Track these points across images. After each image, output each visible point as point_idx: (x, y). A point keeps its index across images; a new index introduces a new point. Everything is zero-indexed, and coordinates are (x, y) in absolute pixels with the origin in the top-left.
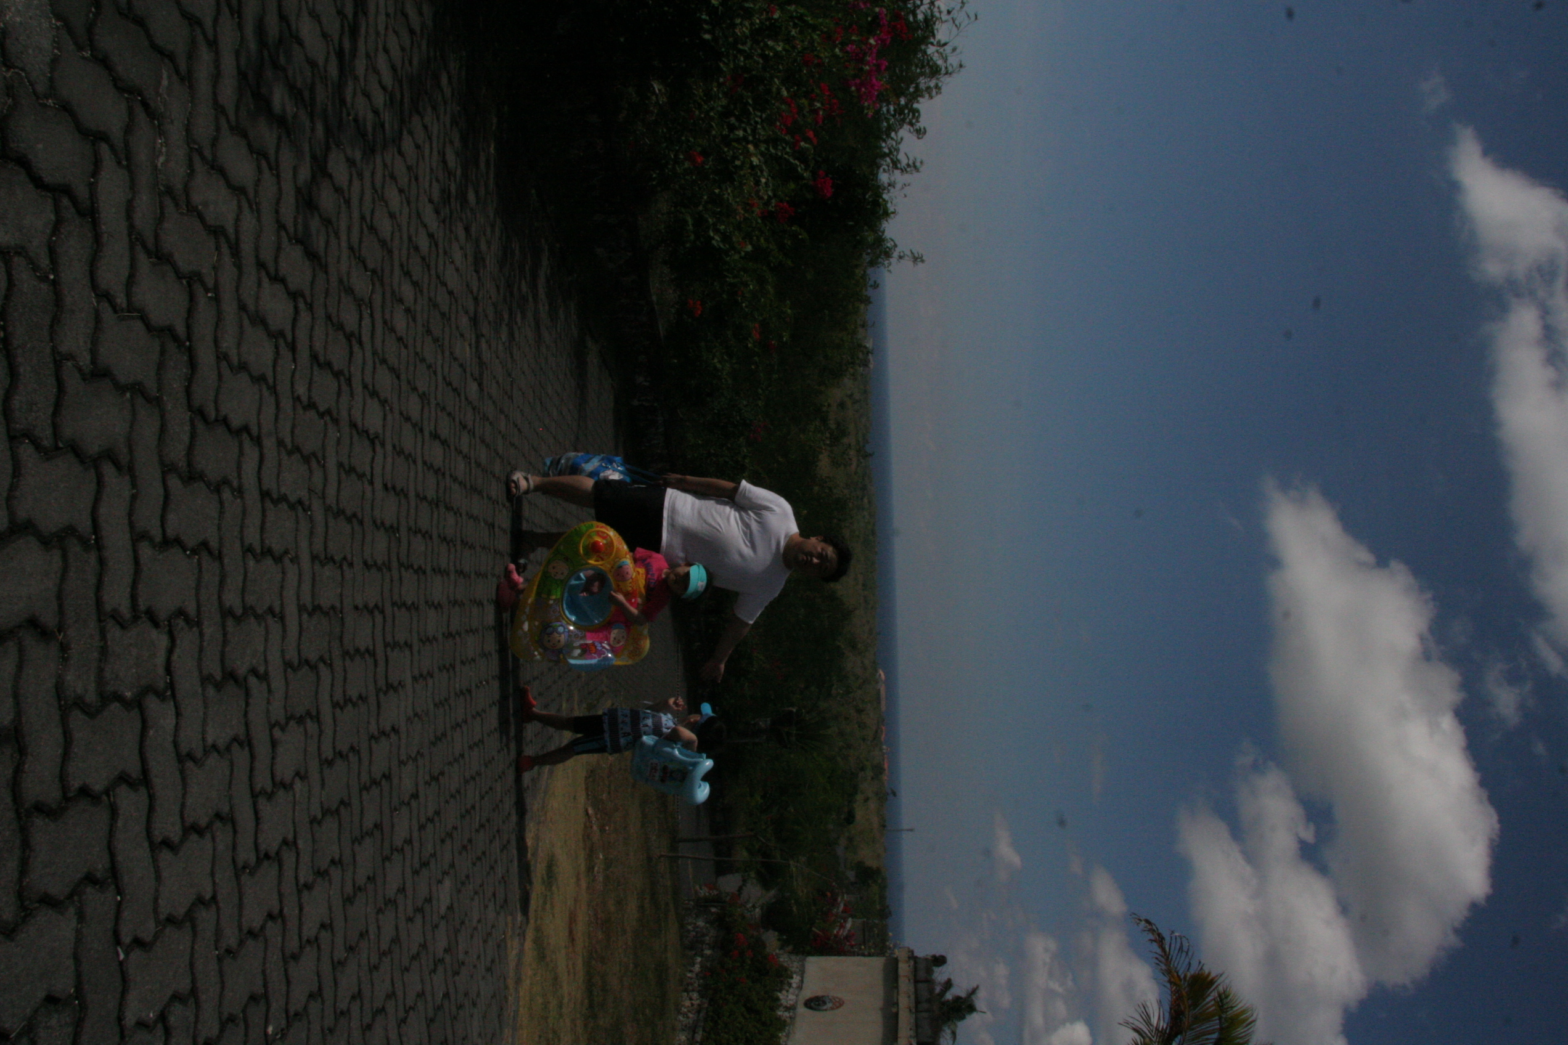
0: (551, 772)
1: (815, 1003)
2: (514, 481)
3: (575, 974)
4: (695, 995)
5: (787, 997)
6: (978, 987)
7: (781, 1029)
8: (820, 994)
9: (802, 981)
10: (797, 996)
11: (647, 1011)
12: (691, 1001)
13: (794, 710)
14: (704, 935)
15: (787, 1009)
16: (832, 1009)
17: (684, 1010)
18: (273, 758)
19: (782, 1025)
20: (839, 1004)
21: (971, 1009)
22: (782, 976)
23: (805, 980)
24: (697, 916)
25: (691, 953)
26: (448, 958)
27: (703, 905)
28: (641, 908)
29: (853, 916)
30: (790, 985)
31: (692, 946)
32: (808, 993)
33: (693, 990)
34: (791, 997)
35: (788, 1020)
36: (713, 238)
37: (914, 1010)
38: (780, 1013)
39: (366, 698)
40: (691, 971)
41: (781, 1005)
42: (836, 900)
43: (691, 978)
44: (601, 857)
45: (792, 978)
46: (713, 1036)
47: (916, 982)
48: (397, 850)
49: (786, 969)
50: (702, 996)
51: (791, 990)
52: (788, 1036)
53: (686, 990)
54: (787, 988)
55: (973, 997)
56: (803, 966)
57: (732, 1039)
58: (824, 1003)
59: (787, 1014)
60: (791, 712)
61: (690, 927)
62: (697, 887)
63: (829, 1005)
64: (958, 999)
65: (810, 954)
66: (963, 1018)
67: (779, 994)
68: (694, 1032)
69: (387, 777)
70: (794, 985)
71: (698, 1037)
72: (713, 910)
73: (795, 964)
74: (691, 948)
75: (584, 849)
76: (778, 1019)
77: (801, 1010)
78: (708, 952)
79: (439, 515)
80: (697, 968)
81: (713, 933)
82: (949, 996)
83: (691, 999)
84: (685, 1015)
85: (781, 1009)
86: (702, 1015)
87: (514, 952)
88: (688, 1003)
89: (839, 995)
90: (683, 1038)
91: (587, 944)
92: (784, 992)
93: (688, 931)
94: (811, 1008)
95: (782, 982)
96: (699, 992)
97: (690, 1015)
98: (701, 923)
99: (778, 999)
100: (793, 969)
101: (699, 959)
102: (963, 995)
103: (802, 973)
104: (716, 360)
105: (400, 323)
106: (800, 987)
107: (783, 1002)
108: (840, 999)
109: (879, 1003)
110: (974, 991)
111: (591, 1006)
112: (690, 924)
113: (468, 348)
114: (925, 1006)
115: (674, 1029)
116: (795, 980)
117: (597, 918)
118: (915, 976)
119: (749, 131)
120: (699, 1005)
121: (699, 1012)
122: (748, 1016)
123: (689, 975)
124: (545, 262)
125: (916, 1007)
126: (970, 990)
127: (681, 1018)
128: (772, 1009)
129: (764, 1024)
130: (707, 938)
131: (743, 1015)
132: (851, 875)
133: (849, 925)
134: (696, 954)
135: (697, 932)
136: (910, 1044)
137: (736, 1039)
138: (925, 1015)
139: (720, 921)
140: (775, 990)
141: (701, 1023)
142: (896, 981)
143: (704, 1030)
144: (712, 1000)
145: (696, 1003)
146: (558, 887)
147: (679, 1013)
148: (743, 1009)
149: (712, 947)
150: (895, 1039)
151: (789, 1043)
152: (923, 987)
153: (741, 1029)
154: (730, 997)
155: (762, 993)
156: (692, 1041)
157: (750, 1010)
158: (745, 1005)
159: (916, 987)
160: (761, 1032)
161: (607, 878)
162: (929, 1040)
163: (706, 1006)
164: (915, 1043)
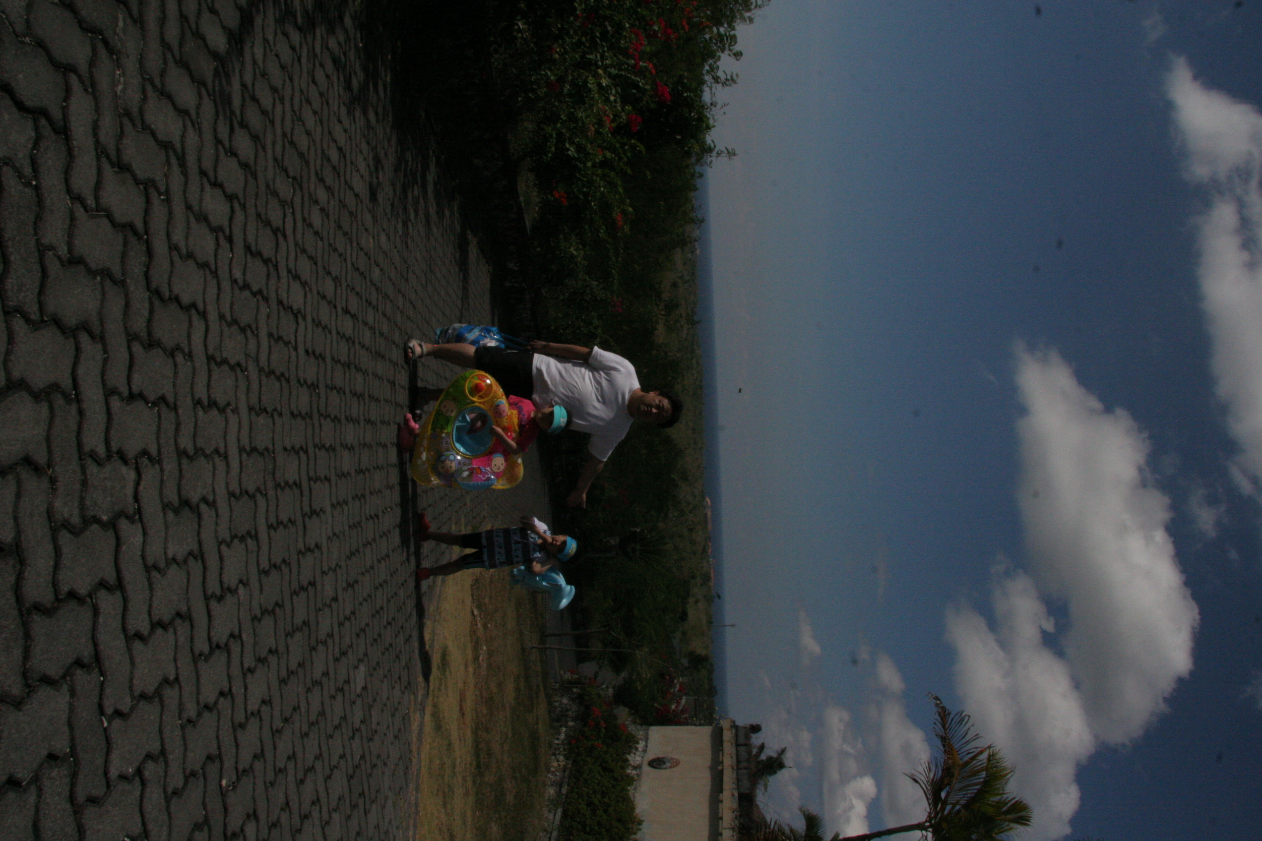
0: (443, 581)
1: (657, 763)
2: (410, 348)
3: (465, 741)
4: (561, 758)
5: (634, 759)
6: (785, 748)
7: (629, 785)
8: (660, 756)
9: (646, 746)
10: (642, 757)
11: (523, 770)
12: (558, 762)
13: (638, 530)
14: (568, 710)
15: (635, 768)
16: (671, 767)
17: (553, 769)
18: (221, 568)
19: (630, 780)
20: (676, 763)
21: (781, 766)
22: (630, 743)
23: (649, 745)
24: (562, 695)
25: (556, 724)
26: (363, 727)
27: (566, 687)
28: (517, 689)
29: (686, 694)
30: (637, 749)
31: (557, 719)
32: (651, 755)
33: (559, 754)
34: (638, 758)
35: (636, 777)
36: (569, 150)
37: (735, 768)
38: (629, 771)
39: (295, 521)
40: (558, 739)
41: (630, 765)
42: (672, 682)
43: (558, 744)
44: (485, 648)
45: (638, 743)
46: (576, 790)
47: (737, 745)
48: (321, 642)
49: (634, 737)
50: (567, 758)
51: (638, 753)
52: (635, 789)
53: (554, 754)
54: (634, 751)
55: (783, 756)
56: (647, 734)
57: (591, 792)
58: (664, 763)
59: (634, 772)
60: (636, 531)
61: (556, 704)
62: (562, 672)
63: (668, 764)
64: (770, 759)
65: (651, 724)
66: (775, 772)
67: (628, 756)
68: (561, 786)
69: (312, 584)
70: (640, 749)
71: (564, 791)
72: (575, 690)
73: (641, 733)
74: (558, 720)
75: (471, 642)
76: (628, 776)
77: (646, 768)
78: (571, 724)
79: (350, 375)
80: (563, 736)
81: (575, 708)
82: (763, 757)
83: (558, 761)
84: (553, 773)
85: (630, 767)
86: (567, 773)
87: (416, 724)
88: (555, 764)
89: (676, 757)
90: (552, 791)
91: (474, 718)
92: (632, 755)
93: (555, 707)
94: (653, 767)
95: (630, 747)
96: (564, 755)
97: (558, 773)
98: (565, 701)
99: (627, 760)
100: (639, 737)
101: (564, 729)
102: (775, 755)
103: (646, 739)
104: (572, 249)
105: (316, 219)
106: (645, 751)
107: (631, 762)
108: (677, 760)
109: (708, 762)
110: (783, 751)
111: (478, 766)
112: (556, 702)
113: (371, 240)
114: (745, 764)
115: (544, 784)
116: (641, 745)
117: (482, 697)
118: (736, 741)
119: (598, 58)
120: (565, 766)
121: (564, 771)
122: (603, 774)
123: (556, 742)
124: (433, 168)
125: (737, 765)
126: (780, 751)
127: (550, 775)
128: (623, 768)
129: (616, 780)
130: (570, 712)
131: (599, 773)
132: (685, 662)
133: (683, 701)
134: (561, 726)
135: (562, 708)
136: (733, 795)
137: (594, 792)
138: (745, 771)
139: (580, 699)
140: (625, 753)
141: (566, 780)
142: (722, 746)
143: (568, 785)
144: (575, 762)
145: (562, 764)
146: (450, 672)
147: (549, 772)
148: (600, 768)
149: (574, 719)
150: (721, 790)
151: (636, 795)
152: (742, 749)
153: (598, 784)
154: (589, 759)
155: (615, 755)
156: (559, 793)
157: (605, 769)
158: (601, 765)
159: (737, 750)
160: (614, 787)
161: (489, 665)
162: (748, 791)
163: (570, 766)
164: (736, 794)
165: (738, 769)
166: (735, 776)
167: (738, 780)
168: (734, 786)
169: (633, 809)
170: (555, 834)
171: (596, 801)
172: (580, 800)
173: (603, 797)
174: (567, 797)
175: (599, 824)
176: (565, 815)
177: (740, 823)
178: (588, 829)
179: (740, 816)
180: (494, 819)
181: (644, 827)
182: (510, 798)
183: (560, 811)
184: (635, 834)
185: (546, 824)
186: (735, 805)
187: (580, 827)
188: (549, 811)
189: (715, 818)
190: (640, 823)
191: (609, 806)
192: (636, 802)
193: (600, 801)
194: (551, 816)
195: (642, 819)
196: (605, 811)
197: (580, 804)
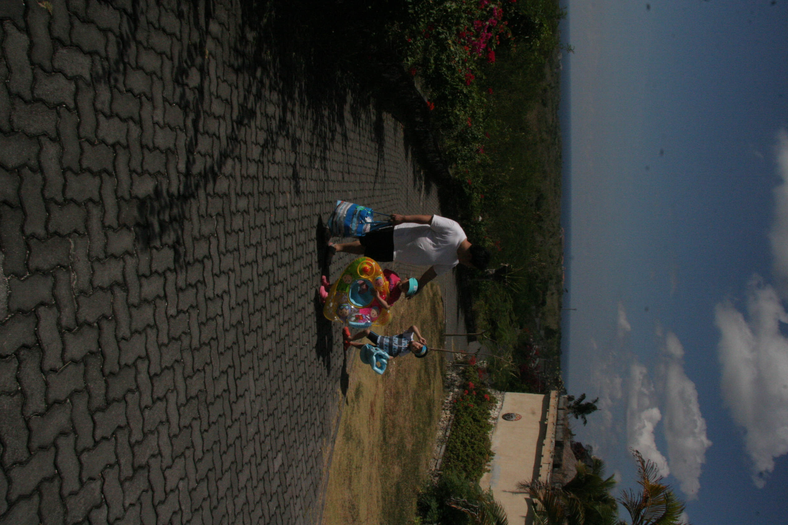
1: (508, 417)
3: (374, 431)
4: (448, 412)
5: (494, 413)
7: (489, 430)
8: (510, 412)
9: (502, 405)
10: (499, 412)
11: (421, 425)
12: (446, 415)
13: (507, 265)
14: (455, 381)
15: (494, 419)
16: (516, 420)
17: (442, 419)
19: (490, 427)
20: (520, 418)
21: (594, 408)
22: (493, 401)
23: (504, 404)
24: (453, 371)
25: (447, 390)
26: (279, 489)
27: (456, 365)
28: (419, 377)
29: (539, 357)
30: (496, 407)
31: (448, 386)
32: (504, 412)
33: (447, 410)
34: (496, 413)
35: (494, 425)
37: (555, 426)
38: (489, 421)
40: (447, 400)
41: (491, 417)
42: (532, 348)
43: (447, 403)
44: (394, 363)
45: (497, 403)
46: (455, 433)
47: (558, 409)
49: (495, 399)
50: (451, 413)
51: (496, 409)
52: (492, 433)
53: (444, 409)
54: (494, 408)
55: (596, 403)
56: (503, 397)
57: (464, 435)
58: (512, 417)
59: (493, 422)
61: (449, 377)
63: (514, 418)
64: (588, 404)
65: (507, 391)
66: (590, 412)
67: (490, 411)
68: (446, 431)
70: (498, 407)
71: (448, 434)
72: (461, 368)
73: (500, 396)
74: (449, 387)
76: (488, 424)
77: (501, 420)
78: (456, 390)
80: (450, 398)
81: (459, 379)
82: (583, 402)
83: (446, 414)
84: (443, 422)
85: (491, 419)
86: (451, 422)
88: (444, 416)
89: (520, 413)
90: (441, 433)
91: (383, 410)
92: (493, 410)
93: (448, 379)
94: (505, 419)
95: (492, 405)
96: (450, 410)
97: (445, 422)
98: (454, 375)
99: (489, 414)
100: (498, 399)
101: (452, 393)
102: (591, 402)
103: (503, 401)
106: (501, 408)
107: (492, 415)
108: (520, 415)
109: (539, 419)
111: (384, 439)
112: (448, 375)
115: (436, 429)
116: (499, 405)
118: (558, 406)
119: (448, 34)
120: (450, 417)
121: (449, 421)
122: (473, 423)
123: (446, 401)
125: (557, 422)
126: (595, 400)
127: (440, 423)
128: (486, 419)
129: (481, 427)
130: (456, 382)
131: (471, 422)
132: (542, 333)
133: (537, 362)
134: (450, 391)
135: (452, 379)
136: (552, 442)
137: (466, 435)
138: (561, 427)
139: (463, 374)
140: (488, 409)
141: (450, 427)
142: (548, 408)
143: (451, 430)
144: (456, 415)
145: (448, 416)
146: (363, 396)
147: (440, 421)
148: (471, 419)
149: (459, 387)
150: (545, 438)
151: (493, 437)
152: (561, 412)
153: (469, 430)
154: (464, 414)
155: (482, 411)
156: (445, 436)
157: (475, 420)
158: (472, 418)
159: (557, 412)
160: (479, 432)
161: (398, 371)
162: (561, 440)
163: (453, 418)
164: (554, 441)
165: (557, 425)
166: (554, 430)
167: (556, 432)
168: (553, 436)
169: (490, 445)
170: (440, 461)
171: (467, 441)
172: (457, 440)
173: (472, 438)
174: (449, 438)
175: (467, 455)
176: (447, 449)
177: (554, 461)
178: (460, 458)
179: (555, 456)
180: (396, 463)
181: (496, 458)
182: (409, 447)
183: (444, 446)
184: (490, 461)
185: (435, 454)
186: (552, 449)
187: (455, 457)
188: (438, 446)
189: (539, 455)
190: (493, 454)
191: (474, 444)
192: (491, 442)
193: (469, 442)
194: (439, 449)
195: (494, 452)
196: (472, 447)
197: (456, 443)
